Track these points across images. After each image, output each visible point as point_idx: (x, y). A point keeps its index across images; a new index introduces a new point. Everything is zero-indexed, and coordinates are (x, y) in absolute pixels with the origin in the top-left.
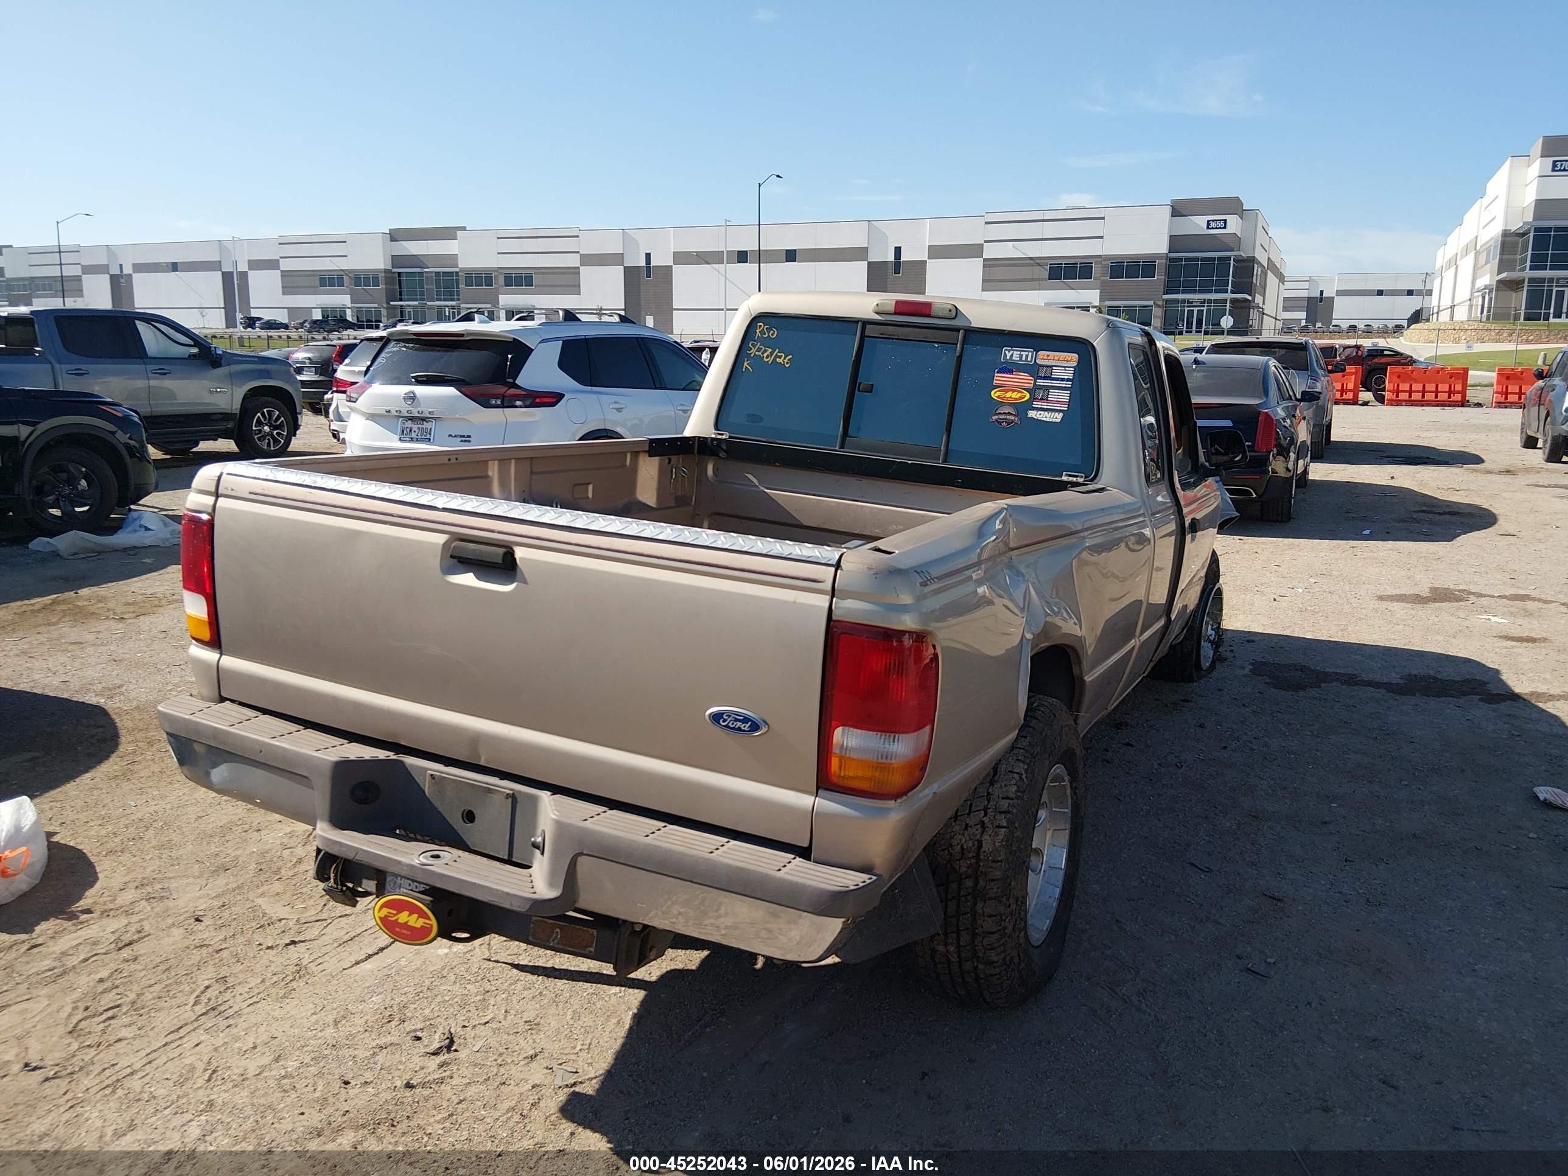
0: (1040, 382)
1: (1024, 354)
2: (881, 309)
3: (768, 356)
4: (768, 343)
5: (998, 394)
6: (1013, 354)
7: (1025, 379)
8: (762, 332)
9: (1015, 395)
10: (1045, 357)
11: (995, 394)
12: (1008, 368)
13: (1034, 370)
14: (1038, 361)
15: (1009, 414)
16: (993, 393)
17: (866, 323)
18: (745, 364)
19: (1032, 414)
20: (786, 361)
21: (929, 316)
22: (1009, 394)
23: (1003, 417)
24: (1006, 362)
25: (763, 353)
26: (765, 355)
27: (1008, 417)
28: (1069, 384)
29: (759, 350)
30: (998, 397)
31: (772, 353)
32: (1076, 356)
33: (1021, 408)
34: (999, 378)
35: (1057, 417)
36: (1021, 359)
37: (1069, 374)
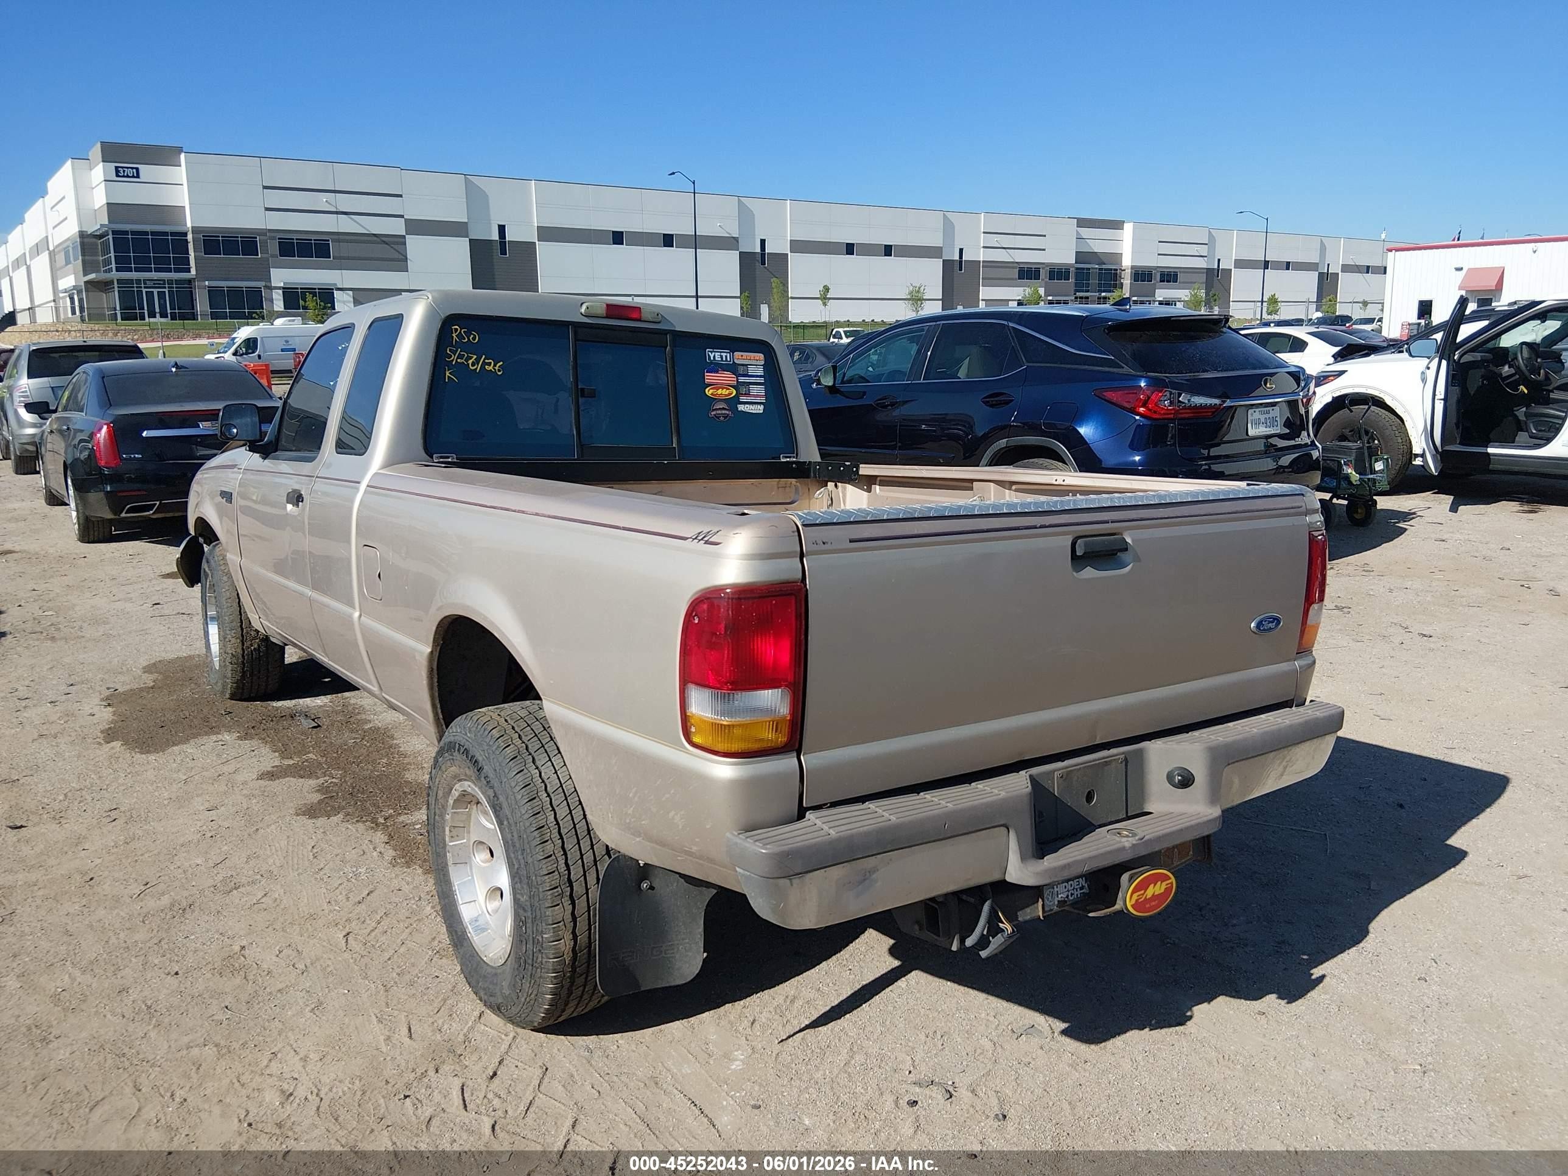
0: (742, 379)
1: (724, 355)
2: (592, 312)
3: (473, 363)
4: (470, 348)
5: (711, 391)
6: (715, 355)
7: (727, 377)
8: (460, 336)
9: (727, 392)
10: (740, 357)
11: (709, 392)
12: (716, 367)
13: (733, 368)
14: (736, 361)
15: (724, 409)
16: (707, 390)
17: (577, 325)
18: (447, 374)
19: (741, 408)
20: (497, 368)
21: (639, 320)
22: (720, 392)
23: (719, 412)
24: (712, 363)
25: (467, 360)
26: (470, 362)
27: (723, 412)
28: (762, 380)
29: (460, 356)
30: (712, 394)
31: (477, 361)
32: (762, 356)
33: (733, 402)
34: (709, 377)
35: (760, 409)
36: (722, 360)
37: (760, 371)
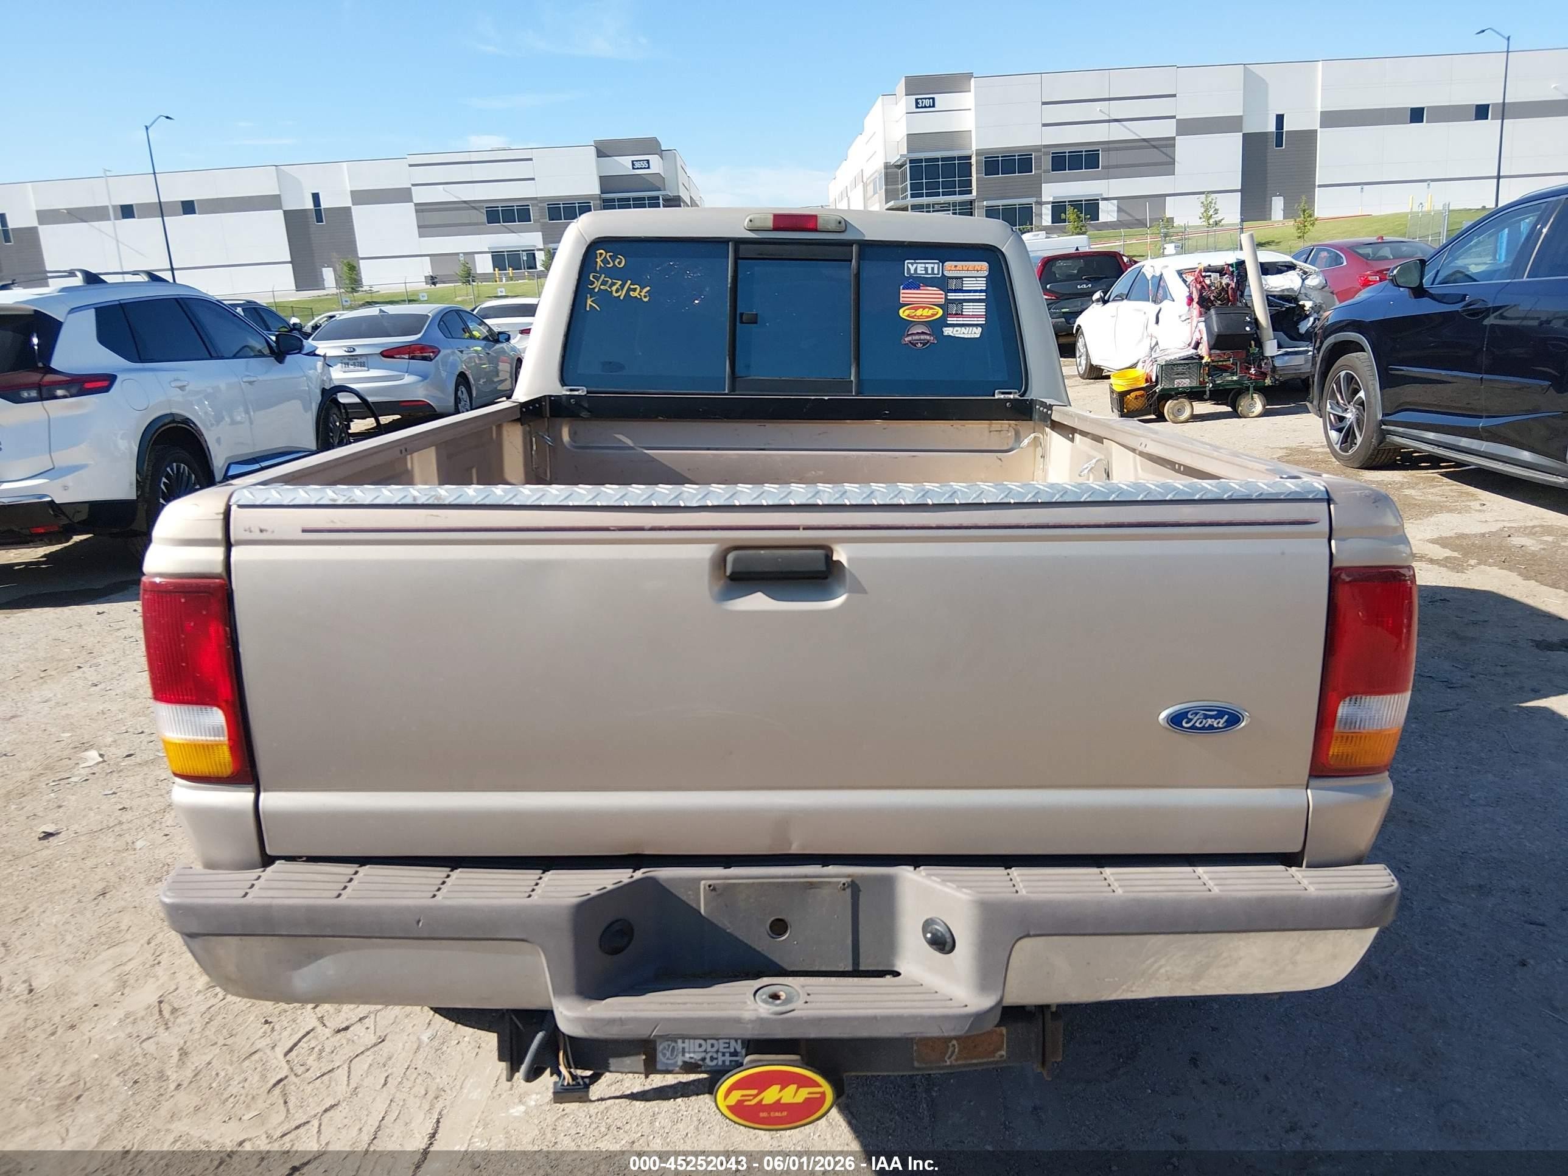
0: (952, 296)
1: (930, 266)
2: (758, 224)
3: (619, 291)
4: (614, 273)
5: (907, 312)
6: (917, 267)
7: (934, 294)
8: (605, 261)
9: (927, 312)
10: (952, 268)
11: (904, 313)
12: (916, 283)
13: (942, 283)
14: (946, 273)
15: (923, 333)
16: (901, 311)
17: (738, 242)
18: (589, 302)
19: (948, 331)
20: (643, 294)
21: (815, 230)
22: (919, 312)
23: (917, 337)
24: (911, 276)
25: (610, 287)
26: (614, 288)
27: (922, 337)
28: (983, 296)
29: (604, 283)
30: (908, 316)
31: (622, 286)
32: (985, 265)
33: (937, 326)
34: (906, 295)
35: (976, 333)
36: (927, 273)
37: (982, 285)
